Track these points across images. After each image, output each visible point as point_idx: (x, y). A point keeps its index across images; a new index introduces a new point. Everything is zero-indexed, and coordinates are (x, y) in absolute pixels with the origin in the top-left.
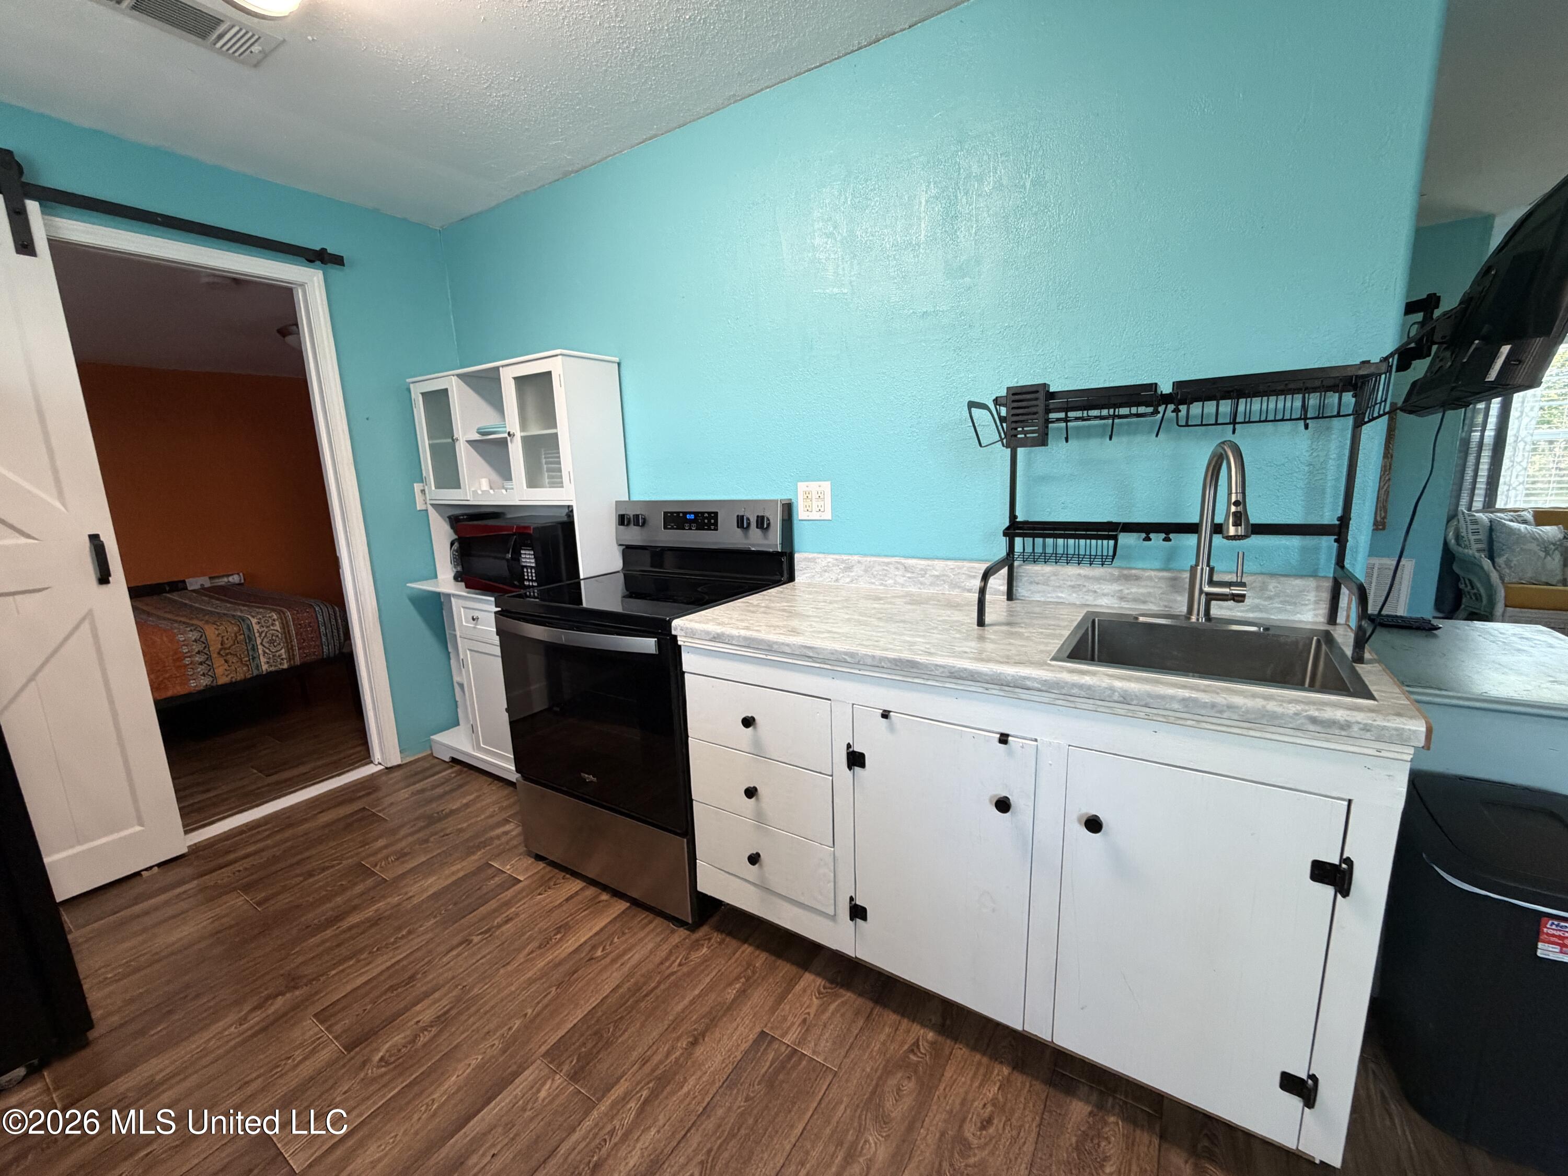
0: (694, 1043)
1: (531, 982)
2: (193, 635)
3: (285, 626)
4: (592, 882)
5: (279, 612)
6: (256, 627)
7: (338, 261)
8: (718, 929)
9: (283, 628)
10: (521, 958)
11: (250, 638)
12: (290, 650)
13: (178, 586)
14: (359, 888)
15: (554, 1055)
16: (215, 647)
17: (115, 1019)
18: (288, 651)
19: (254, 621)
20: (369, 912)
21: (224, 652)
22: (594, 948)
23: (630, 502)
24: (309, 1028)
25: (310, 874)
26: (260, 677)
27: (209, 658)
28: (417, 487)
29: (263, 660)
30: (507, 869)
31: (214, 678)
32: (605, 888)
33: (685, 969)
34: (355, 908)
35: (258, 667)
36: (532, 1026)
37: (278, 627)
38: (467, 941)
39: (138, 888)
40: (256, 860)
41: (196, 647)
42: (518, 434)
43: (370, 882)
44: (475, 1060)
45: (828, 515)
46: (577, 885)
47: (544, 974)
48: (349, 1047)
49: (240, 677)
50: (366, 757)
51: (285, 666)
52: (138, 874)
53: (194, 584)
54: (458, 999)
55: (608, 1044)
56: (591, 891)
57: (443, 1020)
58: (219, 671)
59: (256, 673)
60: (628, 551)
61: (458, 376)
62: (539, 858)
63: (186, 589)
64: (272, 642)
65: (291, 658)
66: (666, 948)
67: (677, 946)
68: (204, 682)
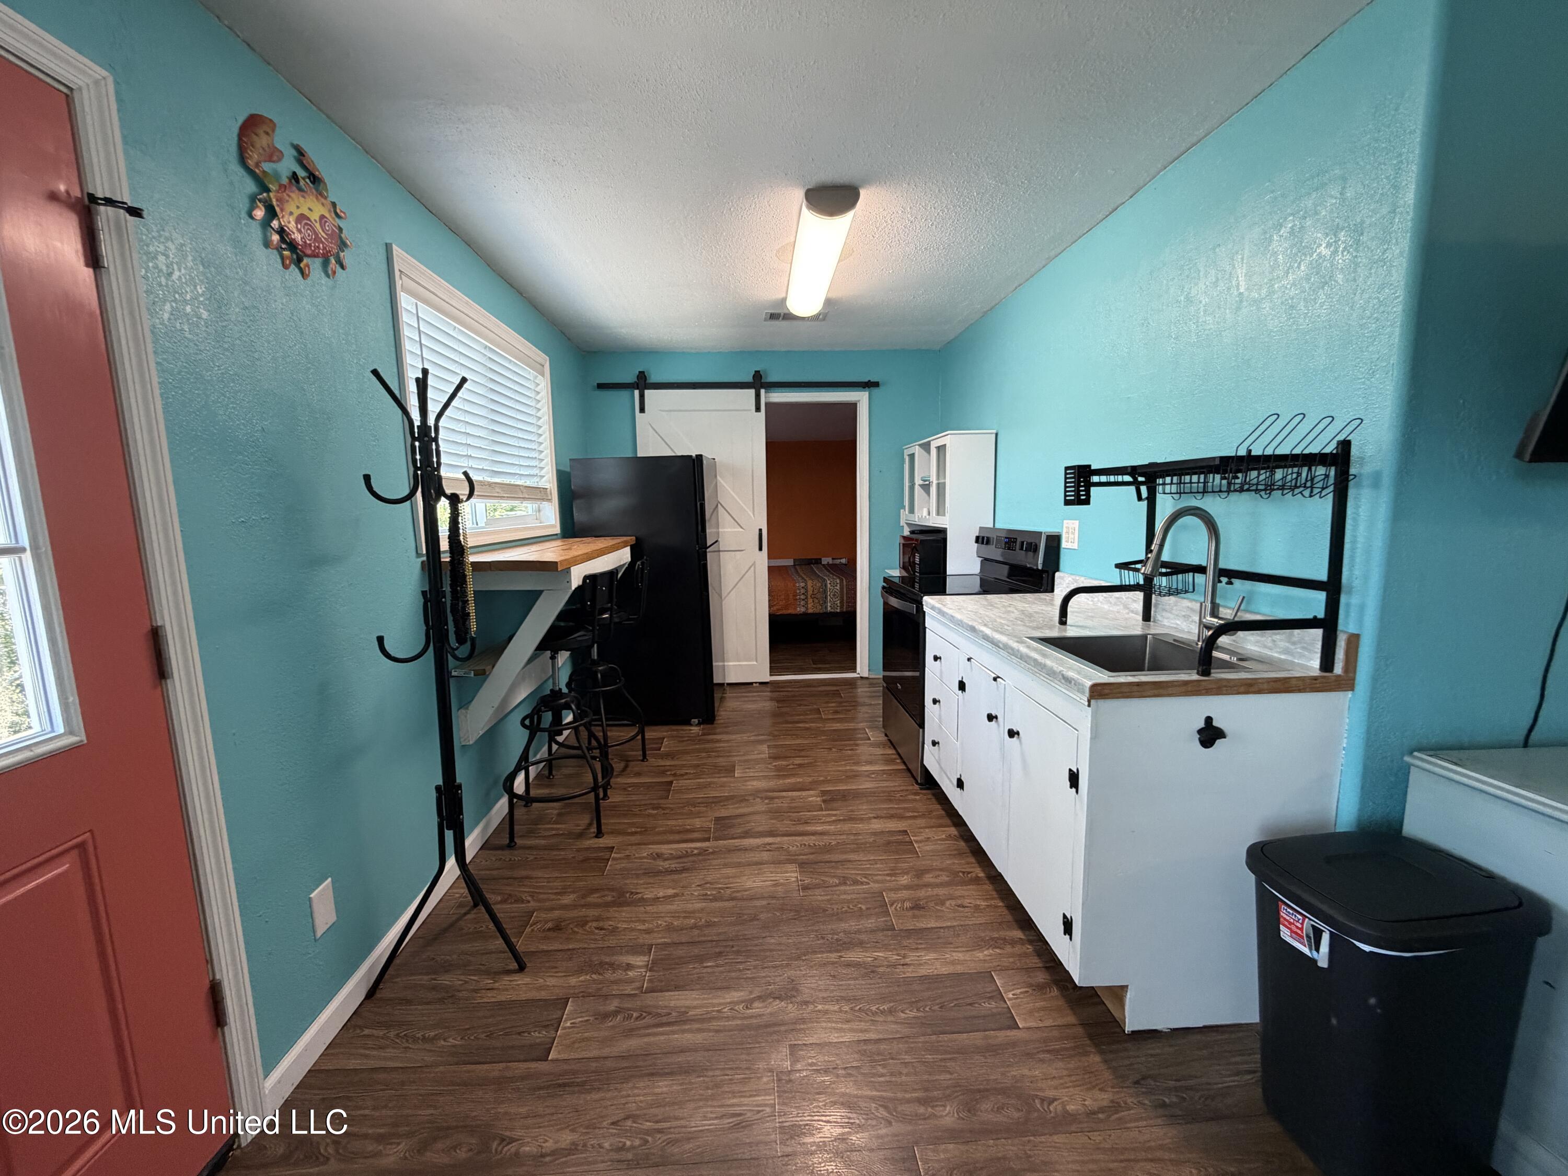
0: (875, 818)
1: (839, 771)
2: (802, 585)
3: (842, 588)
4: (899, 754)
5: (841, 581)
6: (829, 586)
7: (876, 384)
8: (933, 795)
9: (841, 588)
10: (843, 763)
11: (825, 592)
12: (842, 602)
13: (818, 561)
14: (810, 717)
15: (824, 793)
16: (810, 592)
17: (722, 721)
18: (840, 603)
19: (829, 582)
20: (807, 725)
21: (814, 596)
22: (873, 774)
23: (994, 529)
24: (764, 748)
25: (800, 705)
26: (826, 613)
27: (807, 598)
28: (902, 511)
29: (829, 604)
30: (870, 734)
31: (807, 609)
32: (901, 758)
33: (901, 798)
34: (805, 722)
35: (826, 608)
36: (826, 781)
37: (838, 588)
38: (830, 749)
39: (750, 688)
40: (789, 694)
41: (803, 591)
42: (935, 482)
43: (816, 716)
44: (798, 780)
45: (1075, 546)
46: (894, 752)
47: (846, 771)
48: (770, 758)
49: (818, 611)
50: (853, 669)
51: (838, 611)
52: (752, 683)
53: (825, 561)
54: (811, 763)
55: (846, 800)
56: (897, 756)
57: (800, 766)
58: (810, 606)
59: (825, 611)
60: (985, 561)
61: (919, 445)
62: (886, 735)
63: (821, 563)
64: (834, 595)
65: (842, 607)
66: (902, 788)
67: (907, 790)
68: (803, 610)
